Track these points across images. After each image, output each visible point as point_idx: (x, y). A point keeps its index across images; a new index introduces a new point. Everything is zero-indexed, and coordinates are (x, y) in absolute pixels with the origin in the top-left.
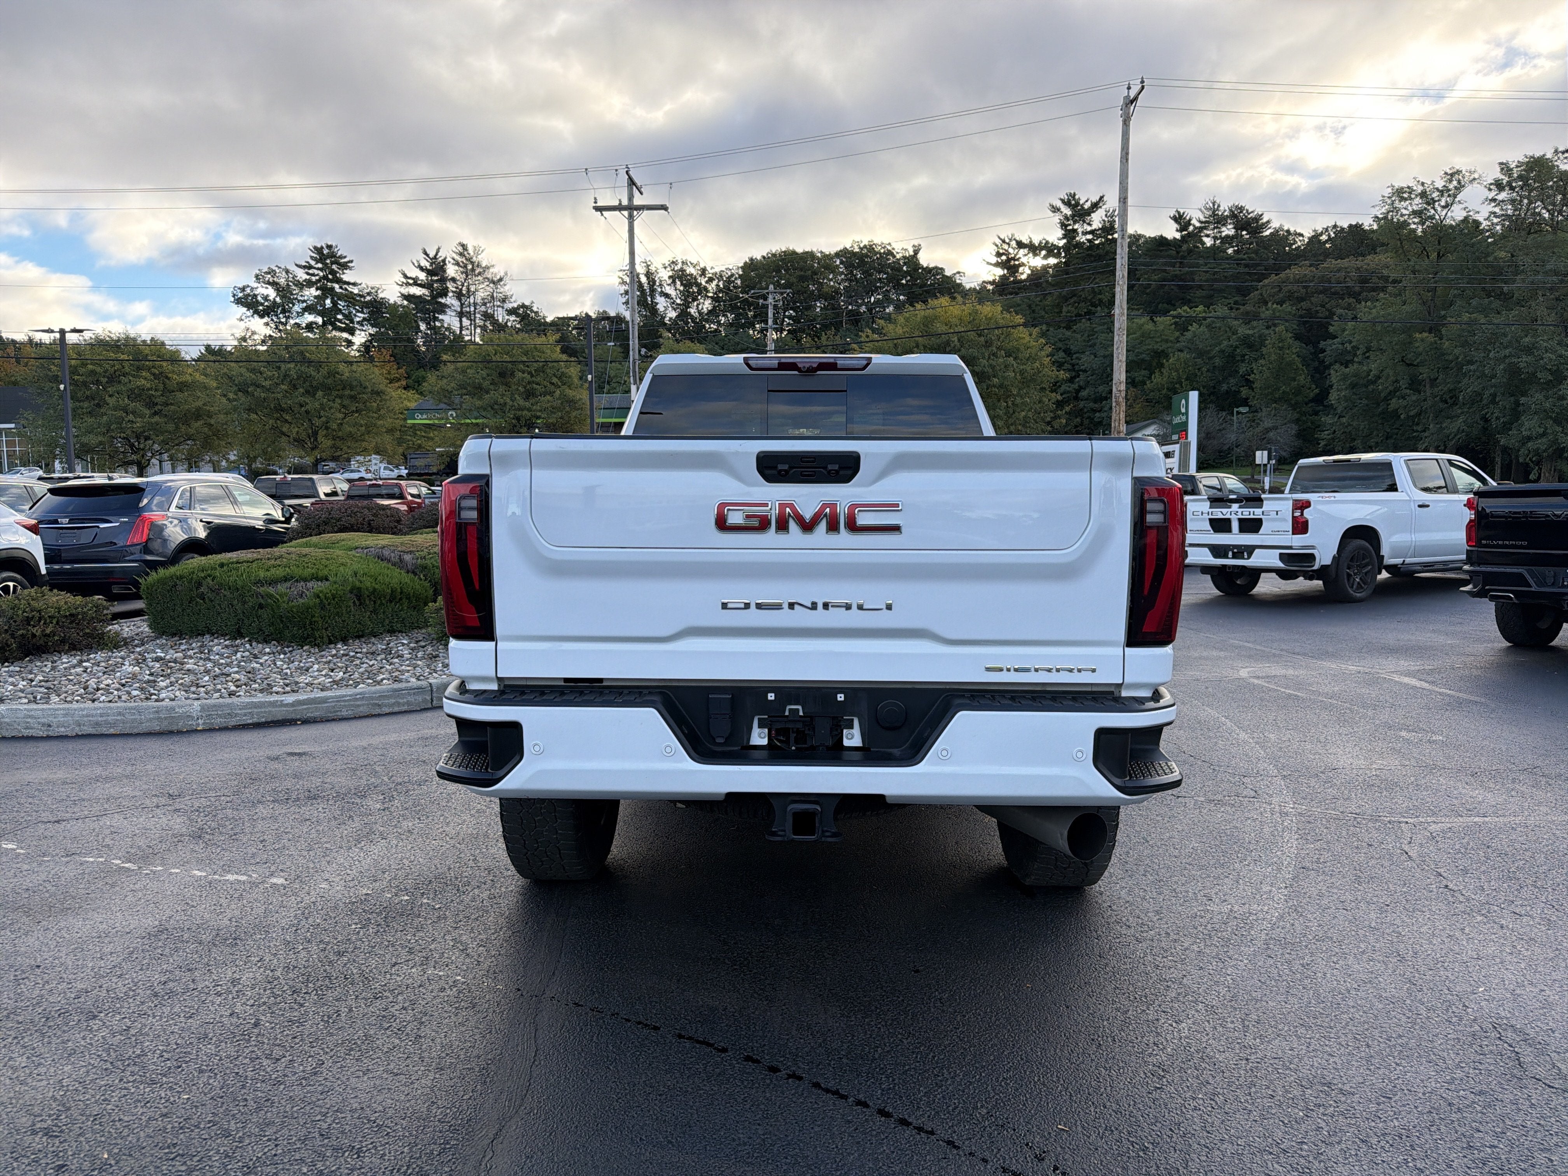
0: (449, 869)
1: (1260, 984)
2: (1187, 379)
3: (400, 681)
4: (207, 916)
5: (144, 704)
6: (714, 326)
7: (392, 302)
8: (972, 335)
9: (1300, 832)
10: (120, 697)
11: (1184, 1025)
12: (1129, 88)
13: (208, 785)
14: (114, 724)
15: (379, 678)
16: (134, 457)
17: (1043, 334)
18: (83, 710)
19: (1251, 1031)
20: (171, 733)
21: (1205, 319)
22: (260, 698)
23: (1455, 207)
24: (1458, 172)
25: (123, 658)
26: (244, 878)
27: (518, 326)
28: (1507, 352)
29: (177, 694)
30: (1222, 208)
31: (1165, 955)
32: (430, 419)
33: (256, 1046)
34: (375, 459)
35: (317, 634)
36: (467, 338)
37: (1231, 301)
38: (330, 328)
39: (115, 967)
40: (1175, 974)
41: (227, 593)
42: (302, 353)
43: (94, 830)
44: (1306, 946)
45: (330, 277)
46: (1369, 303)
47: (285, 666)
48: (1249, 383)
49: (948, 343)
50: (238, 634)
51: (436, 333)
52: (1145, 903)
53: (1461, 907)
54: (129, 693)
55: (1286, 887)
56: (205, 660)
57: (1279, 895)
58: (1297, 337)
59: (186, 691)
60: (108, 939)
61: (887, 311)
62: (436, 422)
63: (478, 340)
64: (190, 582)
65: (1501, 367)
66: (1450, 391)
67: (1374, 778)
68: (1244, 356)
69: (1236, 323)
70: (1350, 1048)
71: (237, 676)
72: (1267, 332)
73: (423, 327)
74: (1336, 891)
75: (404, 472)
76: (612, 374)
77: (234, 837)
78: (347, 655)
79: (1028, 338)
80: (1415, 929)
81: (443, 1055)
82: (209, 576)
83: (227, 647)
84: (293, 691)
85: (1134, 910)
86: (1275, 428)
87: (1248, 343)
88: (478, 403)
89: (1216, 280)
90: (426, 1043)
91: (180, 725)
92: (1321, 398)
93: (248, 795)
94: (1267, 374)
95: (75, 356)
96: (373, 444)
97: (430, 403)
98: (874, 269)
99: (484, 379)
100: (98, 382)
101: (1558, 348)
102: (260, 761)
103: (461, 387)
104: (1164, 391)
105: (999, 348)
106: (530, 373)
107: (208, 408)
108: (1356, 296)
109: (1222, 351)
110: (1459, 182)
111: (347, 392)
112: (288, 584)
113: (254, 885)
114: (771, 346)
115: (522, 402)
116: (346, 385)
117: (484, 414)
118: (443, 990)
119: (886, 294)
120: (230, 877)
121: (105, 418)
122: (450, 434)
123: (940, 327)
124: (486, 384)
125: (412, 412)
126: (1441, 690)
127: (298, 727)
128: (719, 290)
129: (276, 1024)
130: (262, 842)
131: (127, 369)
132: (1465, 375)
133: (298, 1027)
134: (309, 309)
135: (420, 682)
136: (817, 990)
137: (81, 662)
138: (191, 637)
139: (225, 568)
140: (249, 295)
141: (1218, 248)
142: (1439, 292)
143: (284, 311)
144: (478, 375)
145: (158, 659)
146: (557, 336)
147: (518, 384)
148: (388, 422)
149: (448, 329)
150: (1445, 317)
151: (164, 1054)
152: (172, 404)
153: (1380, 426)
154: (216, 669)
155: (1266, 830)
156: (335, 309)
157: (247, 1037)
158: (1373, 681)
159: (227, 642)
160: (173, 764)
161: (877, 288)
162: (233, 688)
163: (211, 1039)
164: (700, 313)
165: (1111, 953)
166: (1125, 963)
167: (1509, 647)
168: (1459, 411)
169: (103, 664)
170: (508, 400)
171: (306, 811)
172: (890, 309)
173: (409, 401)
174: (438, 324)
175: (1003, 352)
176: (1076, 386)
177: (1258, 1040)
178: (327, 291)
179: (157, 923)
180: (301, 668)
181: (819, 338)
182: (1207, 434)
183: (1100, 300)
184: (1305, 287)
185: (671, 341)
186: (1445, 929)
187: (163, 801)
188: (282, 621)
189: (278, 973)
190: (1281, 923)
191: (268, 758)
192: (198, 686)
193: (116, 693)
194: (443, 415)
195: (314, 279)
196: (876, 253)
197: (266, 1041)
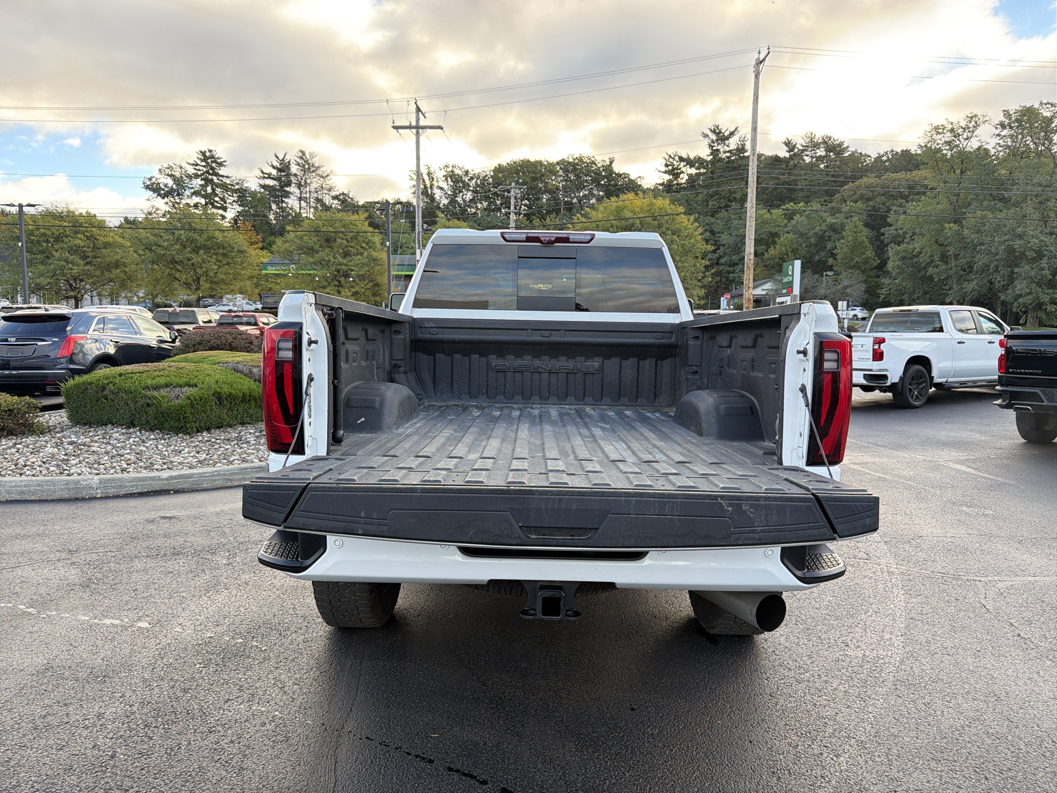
0: (274, 616)
1: (895, 721)
2: (792, 252)
3: (247, 461)
4: (85, 655)
5: (57, 478)
6: (473, 210)
7: (253, 189)
8: (649, 219)
9: (905, 589)
10: (41, 472)
11: (842, 758)
12: (759, 53)
13: (99, 543)
14: (35, 493)
15: (231, 459)
16: (72, 293)
17: (696, 220)
18: (11, 482)
19: (894, 765)
20: (77, 499)
21: (804, 211)
22: (145, 474)
23: (973, 140)
24: (976, 116)
25: (46, 442)
26: (118, 622)
27: (339, 207)
28: (1006, 237)
29: (84, 470)
30: (816, 137)
31: (820, 694)
32: (278, 270)
33: (110, 777)
34: (239, 297)
35: (188, 425)
36: (304, 215)
37: (822, 200)
38: (210, 206)
39: (7, 701)
40: (830, 712)
41: (124, 395)
42: (190, 223)
43: (8, 580)
44: (925, 687)
45: (211, 171)
46: (914, 203)
47: (164, 449)
48: (834, 256)
49: (633, 225)
50: (132, 424)
51: (283, 212)
52: (799, 649)
53: (1033, 653)
54: (48, 469)
55: (902, 635)
56: (106, 444)
57: (898, 641)
58: (866, 225)
59: (90, 468)
60: (5, 676)
61: (591, 202)
62: (282, 272)
63: (311, 216)
64: (97, 387)
65: (1003, 247)
66: (968, 263)
67: (950, 544)
68: (830, 237)
69: (825, 214)
70: (973, 781)
71: (129, 457)
72: (846, 221)
73: (274, 207)
74: (939, 638)
75: (260, 306)
76: (404, 241)
77: (113, 587)
78: (209, 441)
79: (687, 223)
80: (1003, 672)
81: (261, 786)
82: (111, 382)
83: (123, 434)
84: (169, 468)
85: (792, 654)
86: (851, 286)
87: (833, 229)
88: (311, 260)
89: (811, 185)
90: (247, 774)
91: (84, 494)
92: (882, 266)
93: (128, 551)
94: (845, 249)
95: (31, 223)
96: (238, 287)
97: (278, 260)
98: (583, 173)
99: (315, 243)
100: (47, 241)
101: (1040, 235)
102: (140, 523)
103: (299, 248)
104: (777, 260)
105: (667, 229)
106: (347, 240)
107: (124, 260)
108: (906, 198)
109: (816, 234)
110: (976, 123)
111: (221, 251)
112: (168, 389)
113: (124, 628)
114: (512, 224)
115: (341, 260)
116: (220, 246)
117: (315, 267)
118: (263, 724)
119: (591, 190)
120: (107, 621)
121: (52, 266)
122: (291, 281)
123: (627, 214)
124: (316, 247)
125: (265, 266)
126: (985, 475)
127: (171, 496)
128: (477, 185)
129: (129, 756)
130: (134, 591)
131: (68, 233)
132: (978, 252)
133: (146, 759)
134: (196, 193)
135: (261, 463)
136: (556, 727)
137: (15, 444)
138: (98, 426)
139: (123, 377)
140: (154, 183)
141: (814, 164)
142: (961, 196)
143: (178, 195)
144: (311, 240)
145: (71, 443)
146: (366, 215)
147: (339, 247)
148: (248, 272)
149: (291, 209)
150: (965, 213)
151: (35, 784)
152: (99, 257)
153: (921, 286)
154: (114, 451)
155: (880, 586)
156: (214, 193)
157: (104, 768)
158: (935, 467)
159: (123, 431)
160: (75, 525)
161: (584, 186)
162: (125, 466)
163: (75, 770)
164: (464, 201)
165: (779, 693)
166: (790, 702)
167: (1025, 443)
168: (974, 277)
169: (31, 446)
170: (332, 258)
171: (172, 565)
172: (593, 201)
173: (264, 258)
174: (284, 205)
175: (670, 232)
176: (717, 255)
177: (901, 773)
178: (208, 181)
179: (45, 661)
180: (175, 451)
181: (545, 220)
182: (806, 289)
183: (735, 198)
184: (872, 191)
185: (444, 220)
186: (1025, 672)
187: (64, 555)
188: (163, 416)
189: (135, 708)
190: (903, 667)
191: (146, 520)
192: (99, 464)
193: (38, 468)
194: (287, 268)
195: (199, 173)
196: (584, 163)
197: (119, 772)
